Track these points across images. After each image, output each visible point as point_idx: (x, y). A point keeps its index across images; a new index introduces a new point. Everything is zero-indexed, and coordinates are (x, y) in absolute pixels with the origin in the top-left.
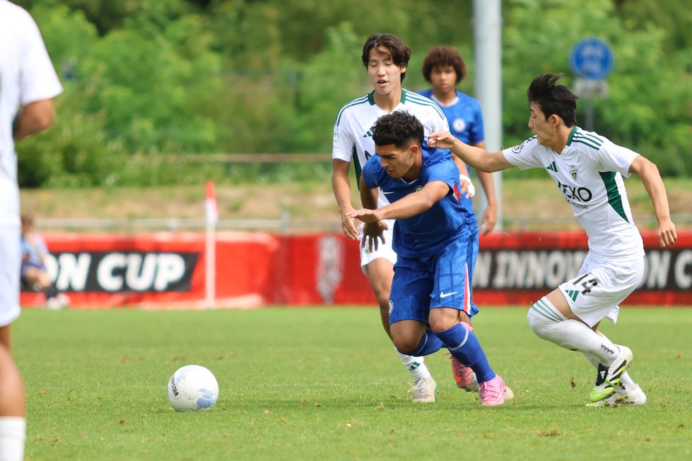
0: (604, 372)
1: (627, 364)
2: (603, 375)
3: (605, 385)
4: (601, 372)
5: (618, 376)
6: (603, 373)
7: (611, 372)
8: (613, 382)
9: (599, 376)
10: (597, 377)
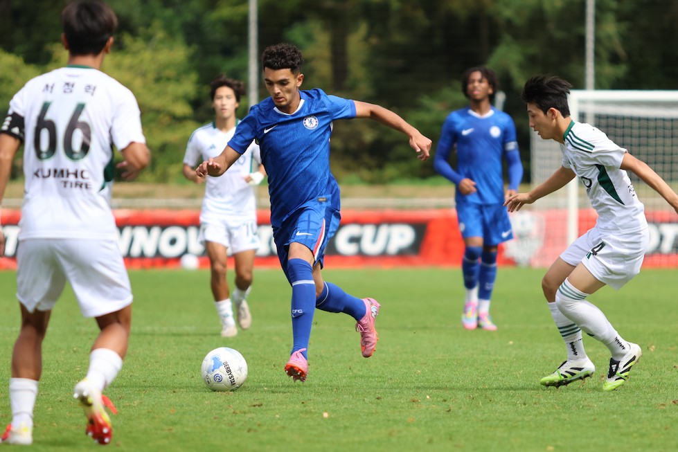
0: (615, 365)
1: (636, 359)
2: (614, 368)
3: (616, 377)
4: (613, 366)
5: (628, 370)
6: (614, 367)
7: (621, 365)
8: (623, 375)
9: (611, 369)
10: (609, 370)
